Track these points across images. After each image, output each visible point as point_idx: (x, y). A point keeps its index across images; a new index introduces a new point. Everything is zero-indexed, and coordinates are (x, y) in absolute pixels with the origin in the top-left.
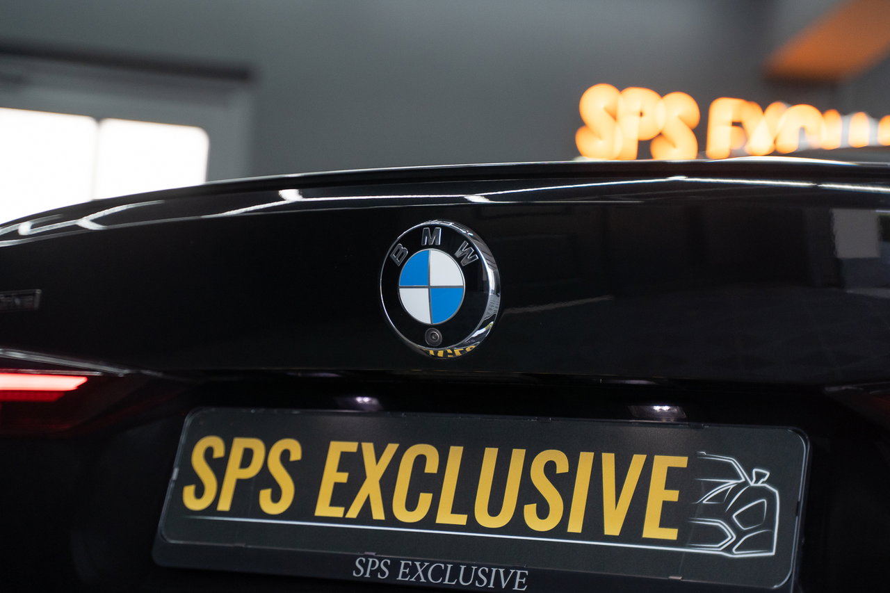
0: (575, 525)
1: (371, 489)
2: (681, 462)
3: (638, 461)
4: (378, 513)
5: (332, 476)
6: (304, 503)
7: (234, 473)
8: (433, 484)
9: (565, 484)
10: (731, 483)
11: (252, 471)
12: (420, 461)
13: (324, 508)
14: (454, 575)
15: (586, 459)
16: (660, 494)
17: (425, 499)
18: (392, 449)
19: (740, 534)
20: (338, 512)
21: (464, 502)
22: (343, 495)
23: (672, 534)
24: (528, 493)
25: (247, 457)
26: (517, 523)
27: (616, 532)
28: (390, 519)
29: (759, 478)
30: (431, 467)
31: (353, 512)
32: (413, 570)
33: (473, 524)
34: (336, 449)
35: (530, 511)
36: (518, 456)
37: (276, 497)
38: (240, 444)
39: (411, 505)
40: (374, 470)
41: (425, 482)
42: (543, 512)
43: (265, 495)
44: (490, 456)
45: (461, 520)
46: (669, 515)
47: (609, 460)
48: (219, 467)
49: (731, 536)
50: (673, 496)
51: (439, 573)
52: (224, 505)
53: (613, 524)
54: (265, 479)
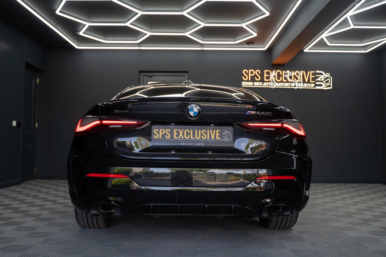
0: (208, 138)
1: (181, 135)
2: (220, 131)
3: (214, 131)
4: (183, 138)
5: (175, 134)
6: (172, 137)
7: (161, 133)
8: (190, 134)
9: (206, 134)
10: (225, 133)
11: (164, 133)
12: (187, 131)
13: (175, 137)
14: (195, 144)
15: (208, 131)
16: (218, 134)
17: (189, 136)
18: (183, 130)
19: (227, 138)
20: (177, 138)
21: (194, 136)
22: (177, 136)
23: (220, 138)
24: (202, 135)
25: (162, 132)
26: (201, 138)
27: (213, 138)
28: (184, 138)
29: (228, 132)
30: (189, 132)
31: (179, 138)
32: (189, 144)
33: (195, 138)
34: (175, 130)
35: (202, 137)
36: (200, 131)
37: (168, 136)
38: (161, 130)
39: (187, 136)
40: (181, 133)
41: (188, 134)
42: (204, 137)
43: (166, 136)
44: (196, 131)
45: (194, 138)
46: (219, 136)
47: (211, 131)
48: (158, 133)
49: (226, 138)
50: (219, 134)
51: (192, 144)
52: (160, 137)
53: (213, 137)
54: (165, 134)
